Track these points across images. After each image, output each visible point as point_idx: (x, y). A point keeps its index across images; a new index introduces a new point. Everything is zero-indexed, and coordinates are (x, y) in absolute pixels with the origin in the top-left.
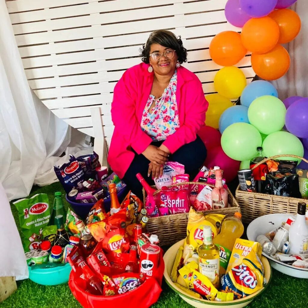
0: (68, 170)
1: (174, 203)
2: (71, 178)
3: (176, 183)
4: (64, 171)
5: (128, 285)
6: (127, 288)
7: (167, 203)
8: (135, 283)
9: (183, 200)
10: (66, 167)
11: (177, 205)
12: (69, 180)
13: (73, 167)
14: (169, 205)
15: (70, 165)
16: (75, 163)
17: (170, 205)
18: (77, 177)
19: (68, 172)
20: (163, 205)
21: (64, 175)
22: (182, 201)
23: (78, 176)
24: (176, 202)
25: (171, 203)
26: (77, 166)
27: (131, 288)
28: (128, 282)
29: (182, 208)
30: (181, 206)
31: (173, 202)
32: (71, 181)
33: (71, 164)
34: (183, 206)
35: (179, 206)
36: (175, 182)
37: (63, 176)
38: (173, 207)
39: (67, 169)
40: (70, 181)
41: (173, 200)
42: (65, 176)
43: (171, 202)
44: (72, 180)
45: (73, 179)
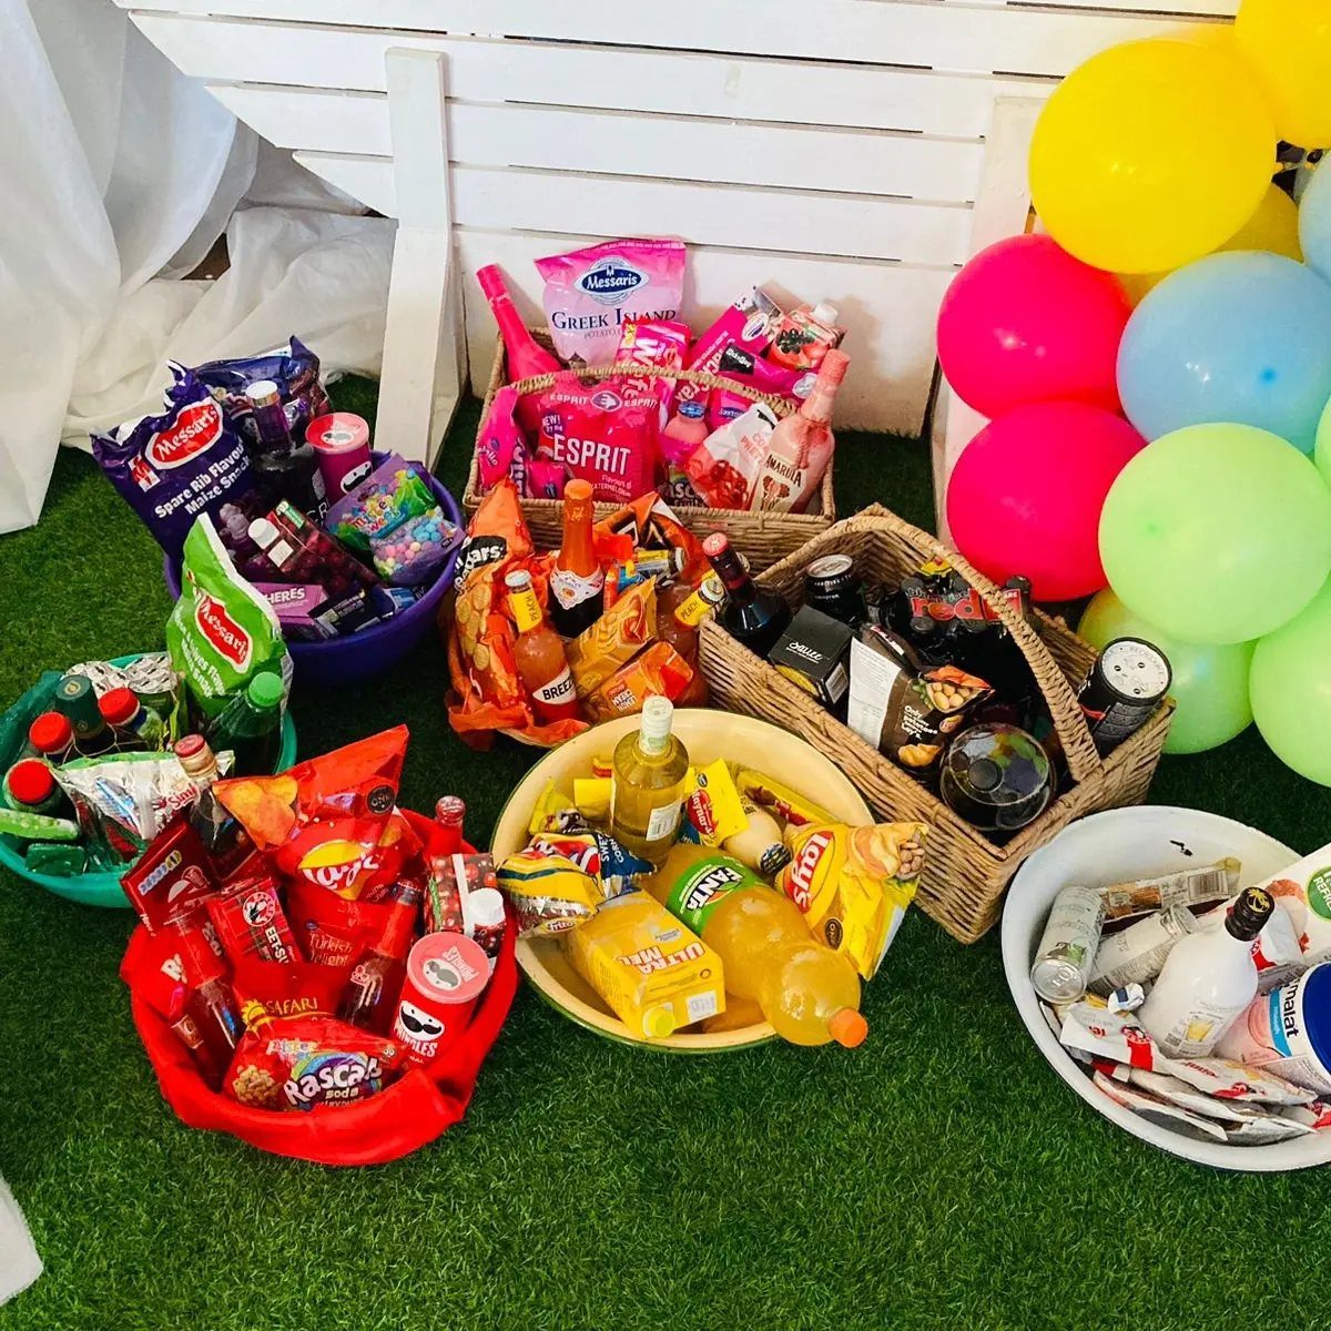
0: (166, 447)
1: (591, 454)
2: (187, 494)
3: (633, 350)
4: (144, 459)
5: (328, 1073)
6: (321, 1081)
7: (562, 447)
8: (356, 1072)
9: (625, 451)
10: (156, 435)
11: (602, 461)
12: (178, 500)
13: (192, 433)
14: (569, 456)
15: (175, 424)
16: (199, 412)
17: (573, 458)
18: (216, 481)
19: (168, 459)
20: (546, 450)
21: (148, 480)
22: (620, 454)
23: (221, 475)
24: (599, 451)
25: (580, 451)
26: (212, 428)
27: (335, 1088)
28: (332, 1064)
29: (616, 475)
30: (613, 469)
31: (589, 448)
32: (188, 507)
33: (179, 415)
34: (622, 472)
35: (606, 468)
36: (631, 346)
37: (143, 485)
38: (583, 464)
39: (159, 441)
40: (183, 505)
41: (586, 443)
42: (156, 481)
43: (578, 445)
44: (193, 502)
45: (195, 495)
